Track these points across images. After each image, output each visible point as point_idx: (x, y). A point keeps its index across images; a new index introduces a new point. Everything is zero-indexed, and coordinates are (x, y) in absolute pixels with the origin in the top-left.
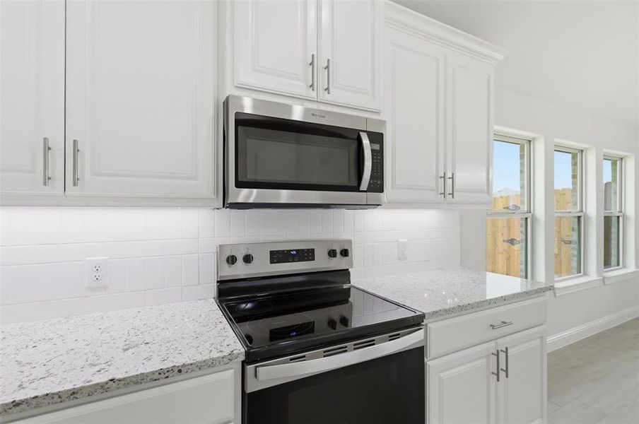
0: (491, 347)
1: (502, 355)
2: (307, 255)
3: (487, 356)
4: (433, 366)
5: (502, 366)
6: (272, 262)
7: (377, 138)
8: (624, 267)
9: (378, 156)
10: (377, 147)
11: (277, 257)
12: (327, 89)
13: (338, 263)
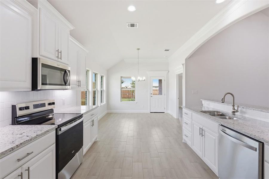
2: (43, 105)
5: (93, 124)
6: (34, 108)
7: (69, 71)
8: (104, 102)
12: (60, 58)
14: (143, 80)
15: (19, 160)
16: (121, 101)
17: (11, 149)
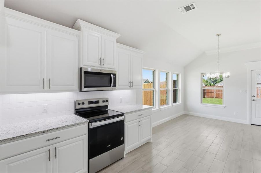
0: (139, 120)
1: (141, 122)
2: (97, 102)
3: (138, 122)
4: (126, 124)
5: (141, 124)
6: (89, 104)
7: (115, 75)
8: (179, 102)
9: (115, 79)
10: (115, 77)
11: (90, 103)
12: (104, 65)
13: (105, 104)
14: (227, 77)
15: (48, 140)
16: (201, 103)
17: (42, 132)
